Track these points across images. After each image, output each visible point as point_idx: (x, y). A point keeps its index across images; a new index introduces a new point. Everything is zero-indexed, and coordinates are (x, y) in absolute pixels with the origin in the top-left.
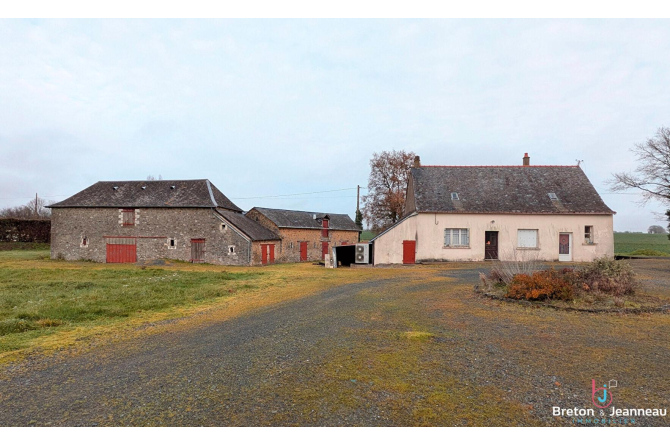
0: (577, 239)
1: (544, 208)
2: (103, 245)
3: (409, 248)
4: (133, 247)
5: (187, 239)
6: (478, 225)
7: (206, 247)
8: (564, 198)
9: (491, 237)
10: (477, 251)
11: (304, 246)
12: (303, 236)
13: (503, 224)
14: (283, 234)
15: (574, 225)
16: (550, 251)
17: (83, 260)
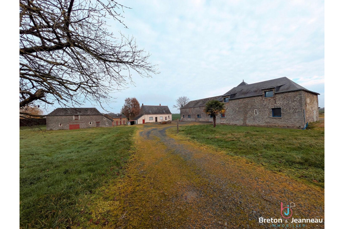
0: (167, 118)
1: (163, 113)
2: (68, 125)
3: (144, 121)
4: (79, 125)
5: (95, 122)
6: (154, 116)
7: (100, 123)
8: (166, 111)
9: (156, 118)
10: (154, 121)
11: (117, 122)
12: (117, 120)
13: (158, 116)
14: (114, 120)
15: (167, 116)
16: (164, 120)
17: (60, 130)
